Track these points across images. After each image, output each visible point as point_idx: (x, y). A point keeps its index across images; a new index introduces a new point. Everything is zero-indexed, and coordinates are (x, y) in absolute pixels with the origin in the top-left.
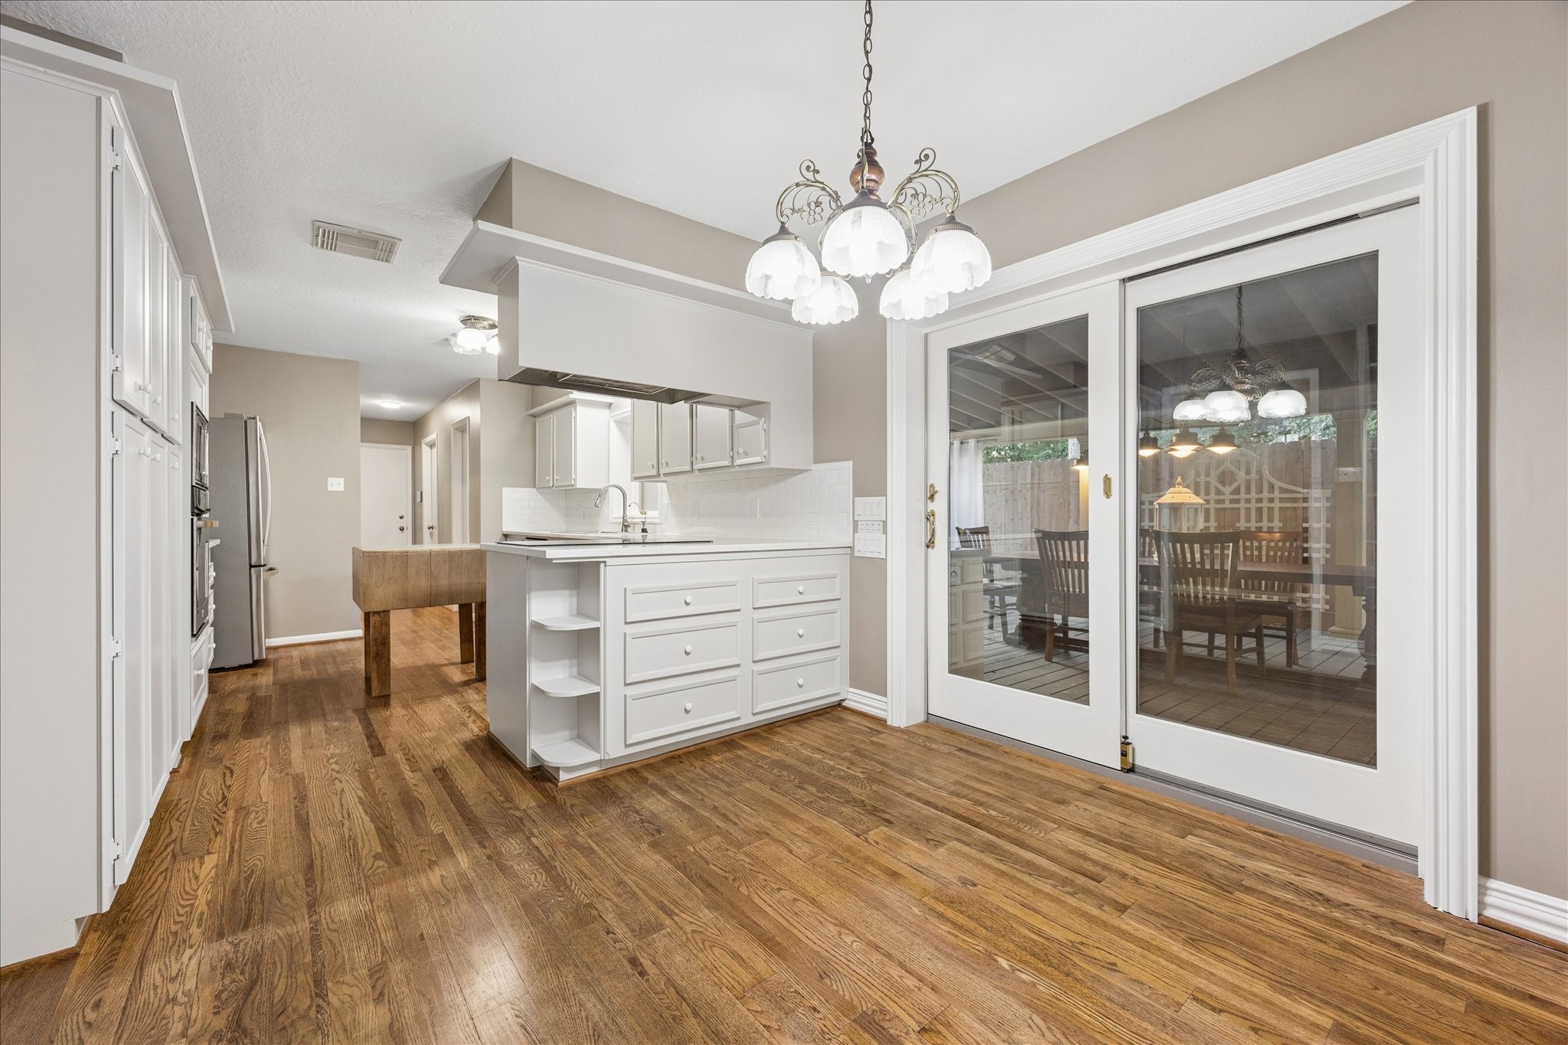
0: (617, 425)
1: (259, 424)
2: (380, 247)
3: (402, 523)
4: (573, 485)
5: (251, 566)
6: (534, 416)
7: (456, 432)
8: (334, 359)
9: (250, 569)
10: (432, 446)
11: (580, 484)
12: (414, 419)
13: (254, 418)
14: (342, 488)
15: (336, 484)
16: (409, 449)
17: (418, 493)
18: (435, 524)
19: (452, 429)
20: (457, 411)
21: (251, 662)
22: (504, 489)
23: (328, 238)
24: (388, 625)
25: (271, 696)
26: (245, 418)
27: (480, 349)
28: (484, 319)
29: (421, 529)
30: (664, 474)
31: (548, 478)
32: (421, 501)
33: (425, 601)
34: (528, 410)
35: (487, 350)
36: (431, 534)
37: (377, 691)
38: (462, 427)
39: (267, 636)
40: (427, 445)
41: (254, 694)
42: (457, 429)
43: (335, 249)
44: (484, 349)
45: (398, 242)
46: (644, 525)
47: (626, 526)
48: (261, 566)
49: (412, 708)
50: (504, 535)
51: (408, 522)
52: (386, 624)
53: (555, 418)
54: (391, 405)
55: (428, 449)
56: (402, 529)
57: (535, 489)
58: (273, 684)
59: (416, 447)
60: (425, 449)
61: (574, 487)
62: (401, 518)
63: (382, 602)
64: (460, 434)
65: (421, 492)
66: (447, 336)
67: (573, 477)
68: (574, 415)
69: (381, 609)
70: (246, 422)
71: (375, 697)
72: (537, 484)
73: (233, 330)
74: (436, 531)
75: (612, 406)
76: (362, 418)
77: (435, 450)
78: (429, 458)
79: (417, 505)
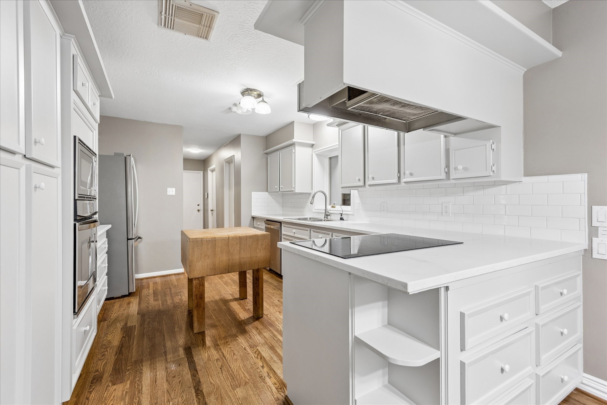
0: (317, 156)
1: (132, 159)
2: (203, 23)
3: (199, 208)
4: (293, 191)
5: (128, 239)
6: (267, 154)
7: (226, 163)
8: (170, 125)
9: (127, 241)
10: (212, 171)
11: (297, 191)
12: (204, 158)
13: (130, 156)
14: (174, 193)
15: (171, 191)
16: (202, 172)
17: (206, 194)
18: (215, 209)
19: (224, 162)
20: (226, 153)
21: (128, 294)
22: (253, 193)
23: (169, 15)
24: (203, 285)
25: (135, 326)
26: (125, 155)
27: (251, 110)
28: (255, 90)
29: (208, 210)
30: (369, 185)
31: (276, 187)
32: (208, 198)
33: (226, 270)
34: (264, 151)
35: (256, 111)
36: (212, 213)
37: (197, 329)
38: (230, 161)
39: (137, 272)
40: (210, 170)
41: (126, 324)
42: (227, 162)
43: (173, 28)
44: (253, 109)
45: (216, 14)
46: (341, 215)
47: (327, 215)
48: (133, 239)
49: (220, 349)
50: (252, 217)
51: (201, 207)
52: (202, 285)
53: (281, 154)
54: (195, 151)
55: (211, 172)
56: (199, 211)
57: (267, 193)
58: (138, 314)
59: (205, 172)
60: (209, 172)
61: (294, 192)
62: (198, 205)
63: (200, 271)
64: (228, 165)
65: (208, 193)
66: (231, 106)
67: (293, 186)
68: (294, 151)
69: (200, 276)
70: (125, 157)
71: (196, 333)
72: (269, 190)
73: (113, 97)
74: (215, 212)
75: (314, 145)
76: (184, 159)
77: (214, 173)
78: (212, 178)
79: (205, 199)
